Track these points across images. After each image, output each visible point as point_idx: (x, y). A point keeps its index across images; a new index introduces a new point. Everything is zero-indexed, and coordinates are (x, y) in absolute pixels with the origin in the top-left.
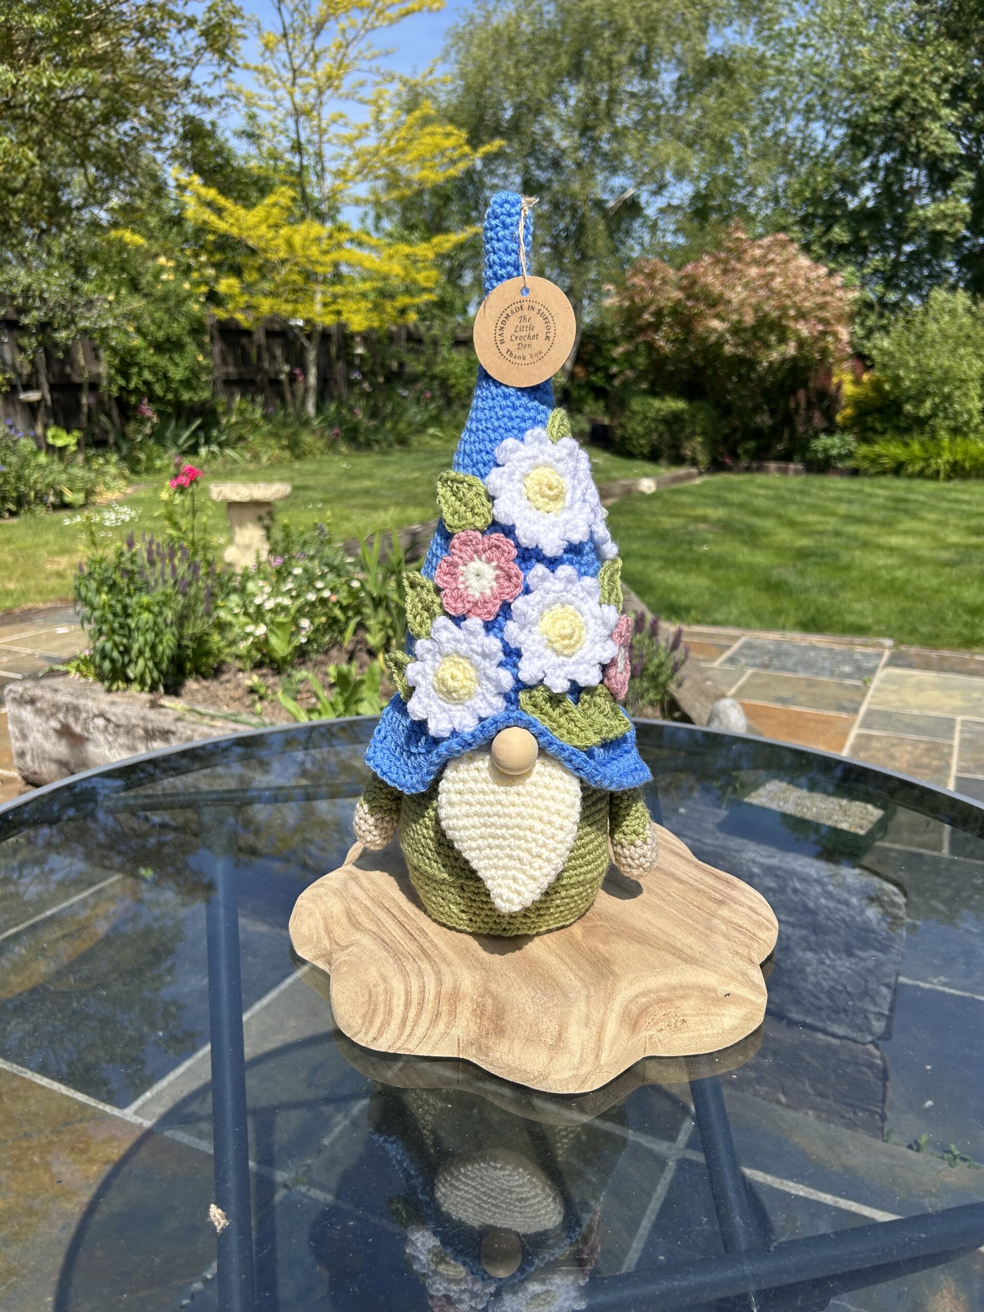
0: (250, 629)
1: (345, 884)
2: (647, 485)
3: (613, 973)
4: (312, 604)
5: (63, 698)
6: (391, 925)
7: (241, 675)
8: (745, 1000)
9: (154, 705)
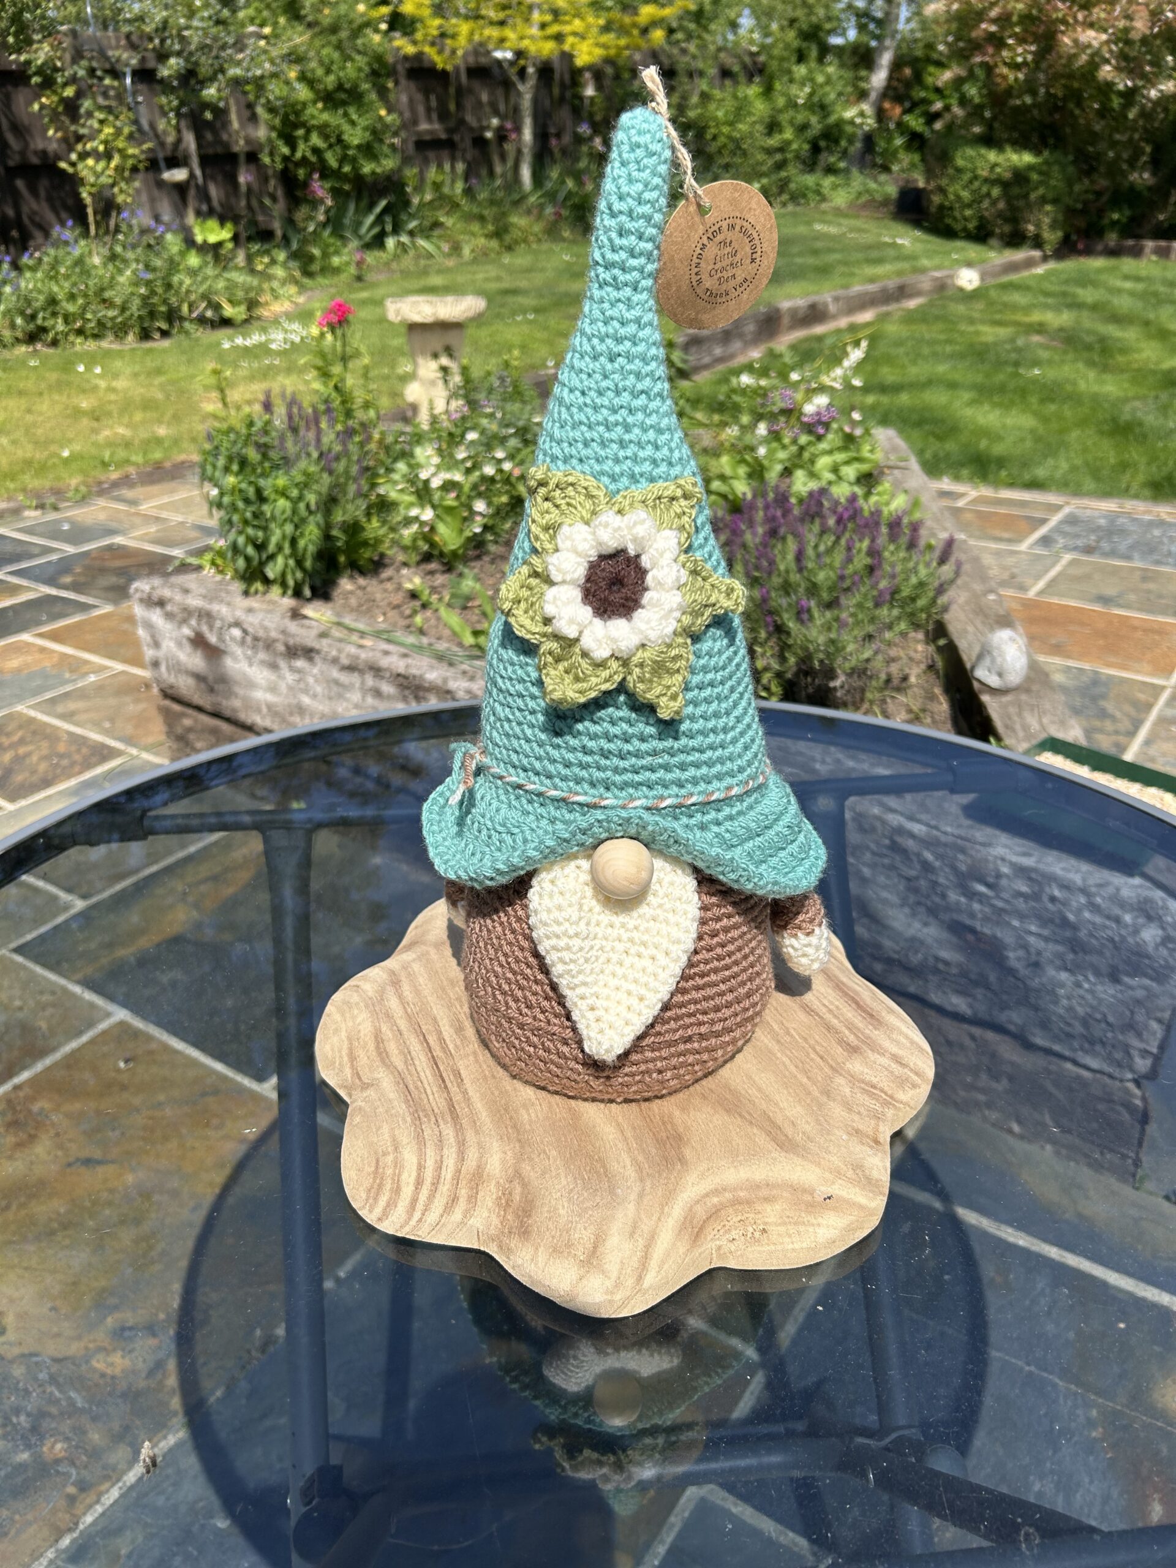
0: (414, 512)
1: (382, 992)
2: (968, 279)
3: (682, 1160)
4: (492, 480)
5: (194, 602)
6: (422, 1061)
7: (405, 571)
8: (852, 1204)
9: (296, 615)
